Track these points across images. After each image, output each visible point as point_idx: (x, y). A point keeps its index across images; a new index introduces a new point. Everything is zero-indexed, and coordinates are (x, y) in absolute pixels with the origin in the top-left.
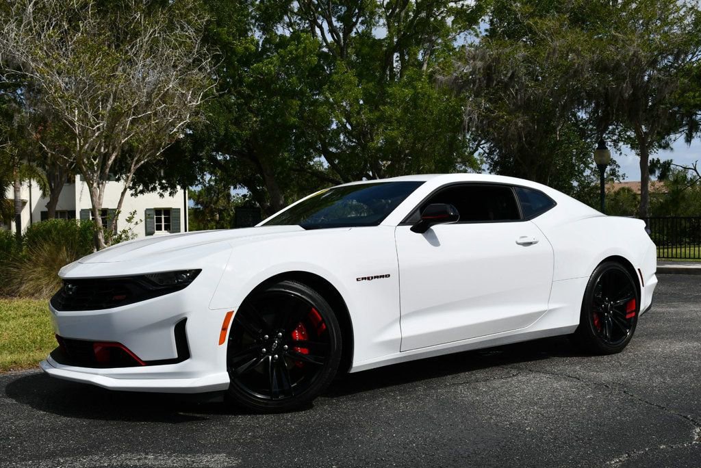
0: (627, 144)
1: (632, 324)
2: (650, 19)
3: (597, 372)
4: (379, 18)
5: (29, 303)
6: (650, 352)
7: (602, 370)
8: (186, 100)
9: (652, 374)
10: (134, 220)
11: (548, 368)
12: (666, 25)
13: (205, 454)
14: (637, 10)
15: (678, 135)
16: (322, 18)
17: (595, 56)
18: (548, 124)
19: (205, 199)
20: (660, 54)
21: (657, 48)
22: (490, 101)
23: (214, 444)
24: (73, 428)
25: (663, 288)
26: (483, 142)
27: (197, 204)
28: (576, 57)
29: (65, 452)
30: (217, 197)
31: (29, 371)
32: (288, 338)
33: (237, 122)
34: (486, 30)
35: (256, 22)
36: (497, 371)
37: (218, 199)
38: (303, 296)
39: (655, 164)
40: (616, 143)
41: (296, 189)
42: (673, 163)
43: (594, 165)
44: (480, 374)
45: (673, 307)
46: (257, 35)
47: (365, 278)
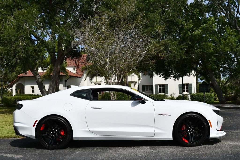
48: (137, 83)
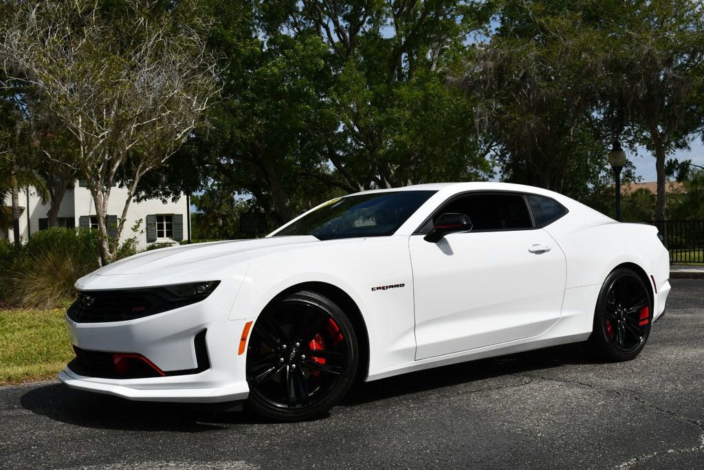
0: (643, 144)
1: (645, 331)
2: (665, 17)
3: (609, 379)
4: (386, 17)
5: (33, 314)
6: (663, 359)
7: (615, 377)
8: (191, 106)
9: (664, 380)
10: (140, 229)
11: (561, 376)
12: (682, 22)
13: (224, 461)
14: (651, 8)
15: (695, 134)
16: (327, 17)
17: (609, 55)
18: (562, 126)
19: (207, 204)
20: (676, 52)
21: (671, 47)
22: (502, 102)
23: (232, 452)
24: (93, 438)
25: (680, 294)
26: (495, 144)
27: (199, 209)
28: (589, 57)
29: (88, 461)
30: (220, 202)
31: (41, 382)
32: (305, 348)
33: (242, 126)
34: (497, 29)
35: (260, 22)
36: (510, 379)
37: (221, 205)
38: (321, 307)
39: (673, 165)
40: (631, 143)
41: (302, 194)
42: (692, 163)
43: (609, 167)
44: (492, 382)
45: (689, 313)
46: (261, 36)
47: (380, 288)
48: (25, 212)
